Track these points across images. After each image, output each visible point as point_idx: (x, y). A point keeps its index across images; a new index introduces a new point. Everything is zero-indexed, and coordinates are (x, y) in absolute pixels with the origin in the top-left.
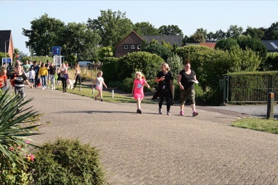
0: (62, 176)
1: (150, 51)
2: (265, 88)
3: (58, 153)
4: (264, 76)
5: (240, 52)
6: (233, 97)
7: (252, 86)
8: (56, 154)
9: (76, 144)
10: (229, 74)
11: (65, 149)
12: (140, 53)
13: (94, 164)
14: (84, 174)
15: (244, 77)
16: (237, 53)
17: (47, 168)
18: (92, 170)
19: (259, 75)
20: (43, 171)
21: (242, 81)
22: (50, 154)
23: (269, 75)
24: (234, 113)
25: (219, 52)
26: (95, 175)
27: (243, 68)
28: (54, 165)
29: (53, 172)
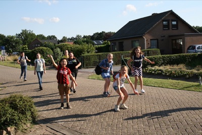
0: (14, 115)
1: (45, 46)
2: (98, 60)
3: (11, 103)
4: (97, 55)
5: (87, 45)
6: (85, 65)
7: (92, 60)
8: (10, 104)
9: (21, 97)
10: (83, 55)
11: (15, 101)
12: (41, 48)
13: (32, 107)
14: (27, 113)
15: (89, 56)
16: (85, 46)
17: (6, 113)
18: (30, 110)
19: (95, 55)
20: (4, 115)
21: (88, 58)
22: (7, 105)
23: (99, 55)
24: (87, 72)
25: (77, 46)
26: (32, 113)
27: (88, 52)
28: (10, 110)
29: (10, 114)
